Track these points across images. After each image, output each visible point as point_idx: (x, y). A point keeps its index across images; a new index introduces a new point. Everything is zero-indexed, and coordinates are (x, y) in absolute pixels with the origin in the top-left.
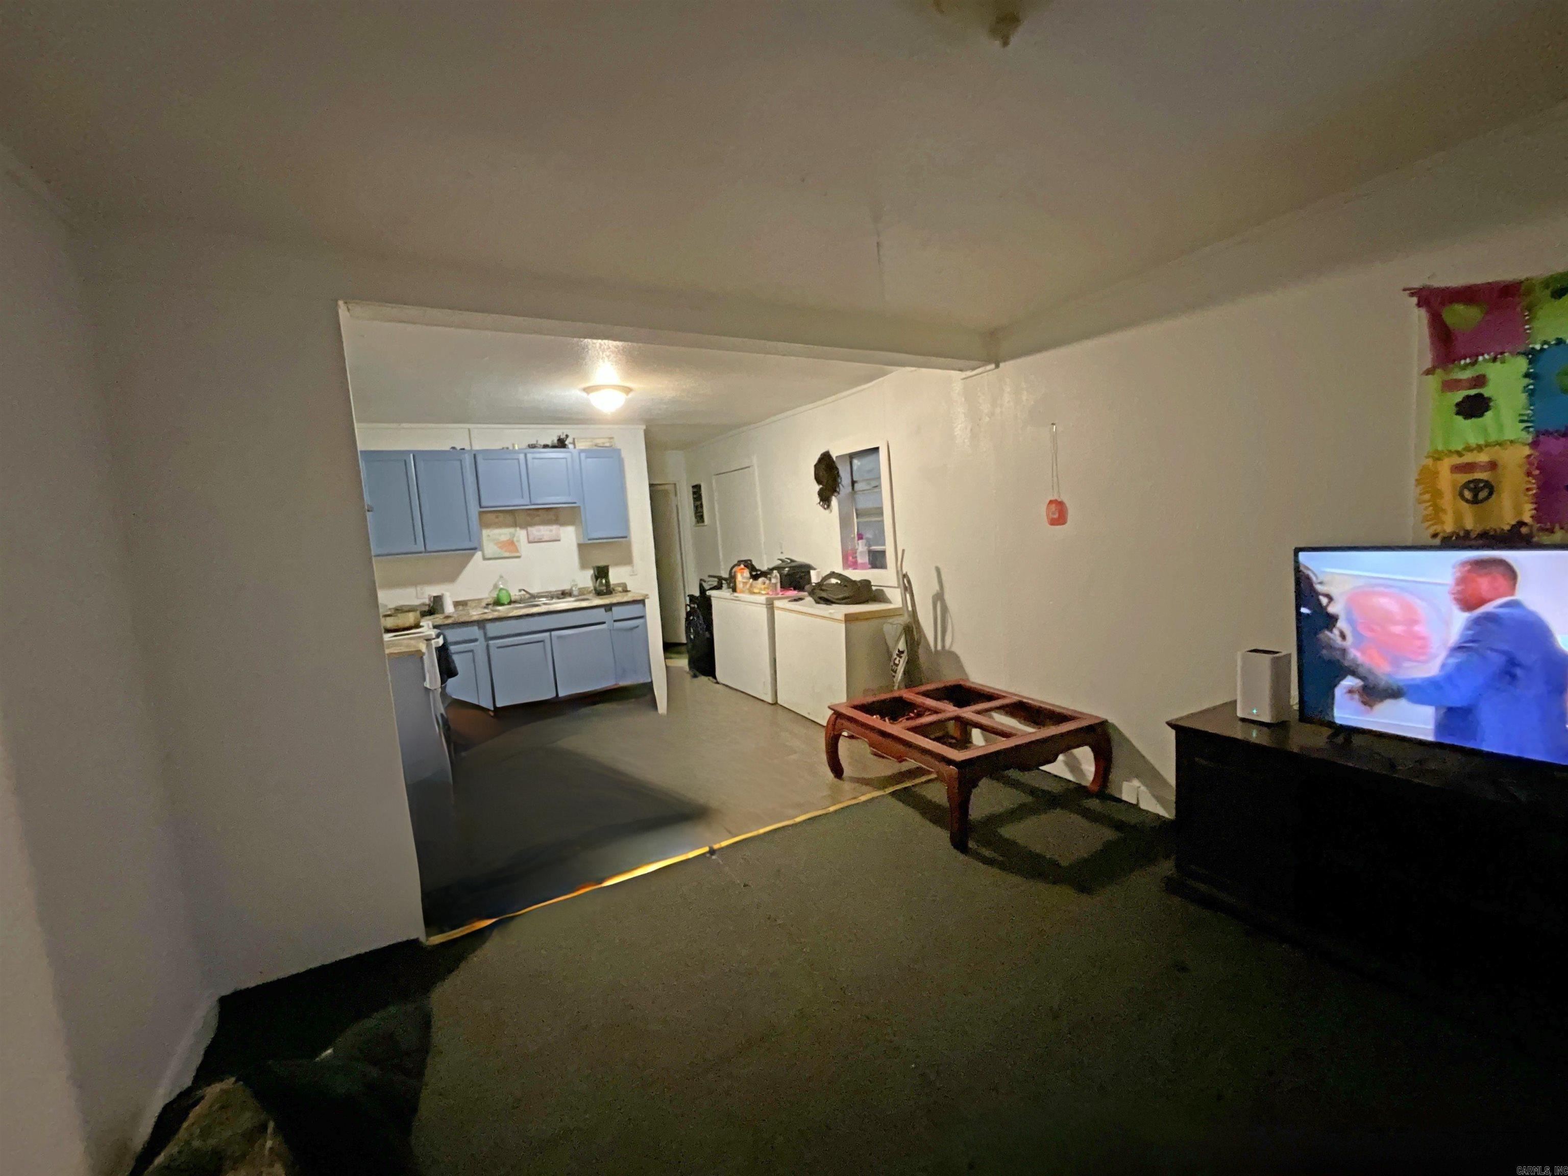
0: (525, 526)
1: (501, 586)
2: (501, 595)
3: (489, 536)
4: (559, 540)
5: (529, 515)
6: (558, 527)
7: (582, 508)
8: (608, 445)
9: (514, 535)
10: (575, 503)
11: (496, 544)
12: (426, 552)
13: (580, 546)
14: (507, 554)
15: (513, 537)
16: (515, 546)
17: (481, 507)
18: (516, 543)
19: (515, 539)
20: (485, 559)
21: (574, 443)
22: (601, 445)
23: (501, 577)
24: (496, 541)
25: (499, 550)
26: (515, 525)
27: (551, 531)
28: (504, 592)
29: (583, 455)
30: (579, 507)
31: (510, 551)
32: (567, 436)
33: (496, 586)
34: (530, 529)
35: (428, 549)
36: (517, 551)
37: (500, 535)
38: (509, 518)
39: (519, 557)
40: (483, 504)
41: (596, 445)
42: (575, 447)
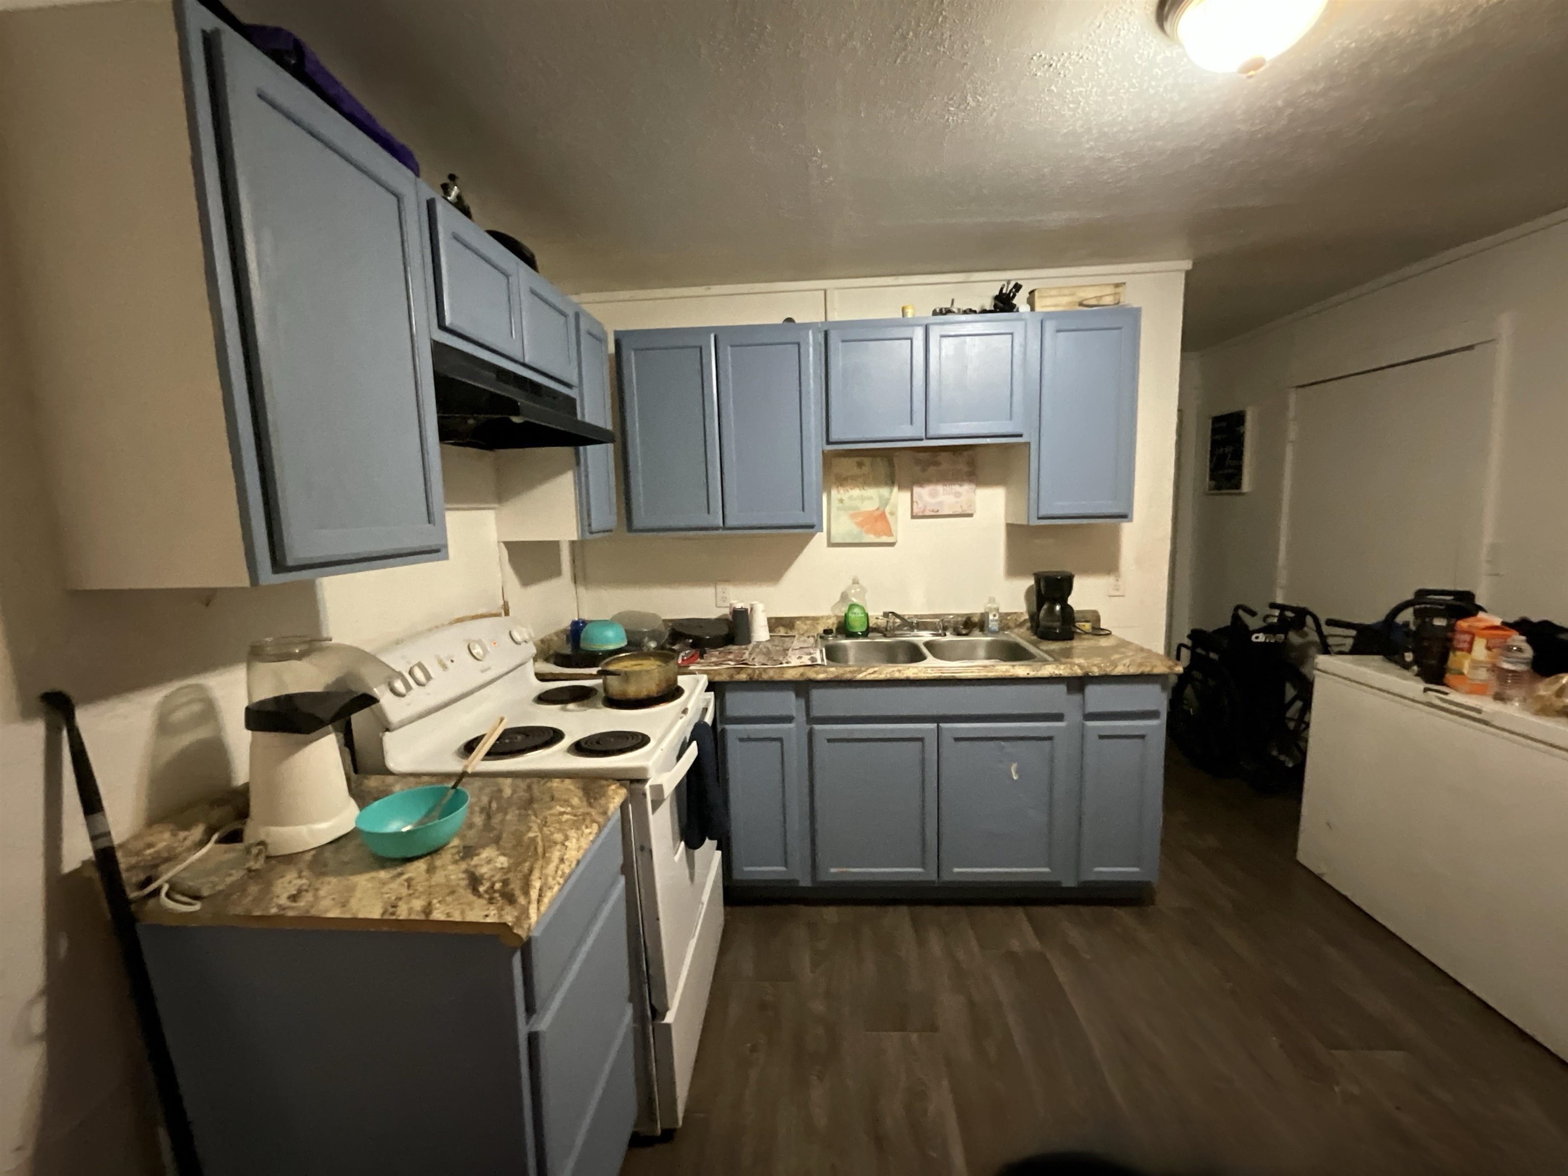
0: (908, 484)
1: (855, 600)
2: (851, 616)
3: (841, 501)
4: (971, 515)
5: (918, 462)
6: (973, 486)
7: (1034, 447)
8: (1108, 300)
9: (886, 502)
10: (1021, 436)
11: (853, 516)
12: (725, 528)
13: (1013, 530)
14: (871, 538)
15: (886, 504)
16: (887, 522)
17: (828, 442)
18: (888, 516)
19: (887, 510)
20: (831, 544)
21: (1031, 302)
22: (1093, 302)
23: (855, 582)
24: (851, 512)
25: (856, 529)
26: (891, 480)
27: (958, 495)
28: (856, 610)
29: (1050, 326)
30: (1028, 444)
31: (878, 534)
32: (1018, 287)
33: (844, 597)
34: (916, 490)
35: (730, 522)
36: (889, 533)
37: (863, 499)
38: (882, 467)
39: (892, 544)
40: (834, 437)
41: (1081, 304)
42: (1033, 309)
